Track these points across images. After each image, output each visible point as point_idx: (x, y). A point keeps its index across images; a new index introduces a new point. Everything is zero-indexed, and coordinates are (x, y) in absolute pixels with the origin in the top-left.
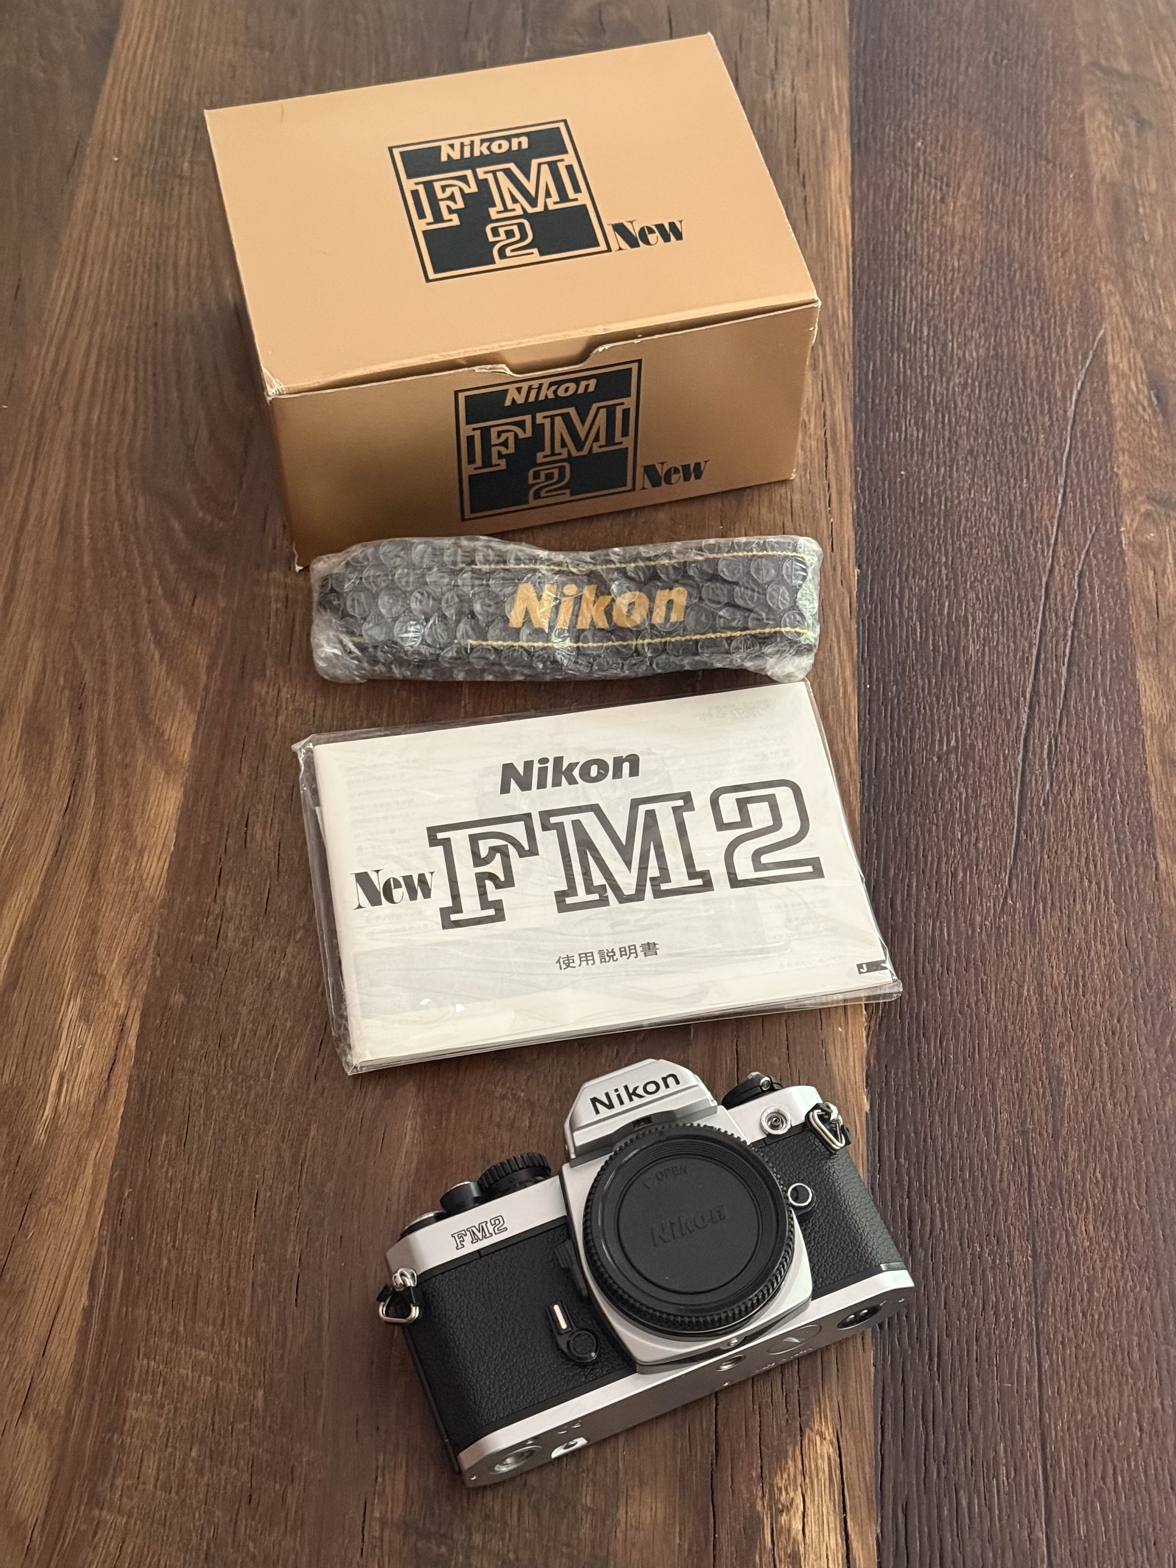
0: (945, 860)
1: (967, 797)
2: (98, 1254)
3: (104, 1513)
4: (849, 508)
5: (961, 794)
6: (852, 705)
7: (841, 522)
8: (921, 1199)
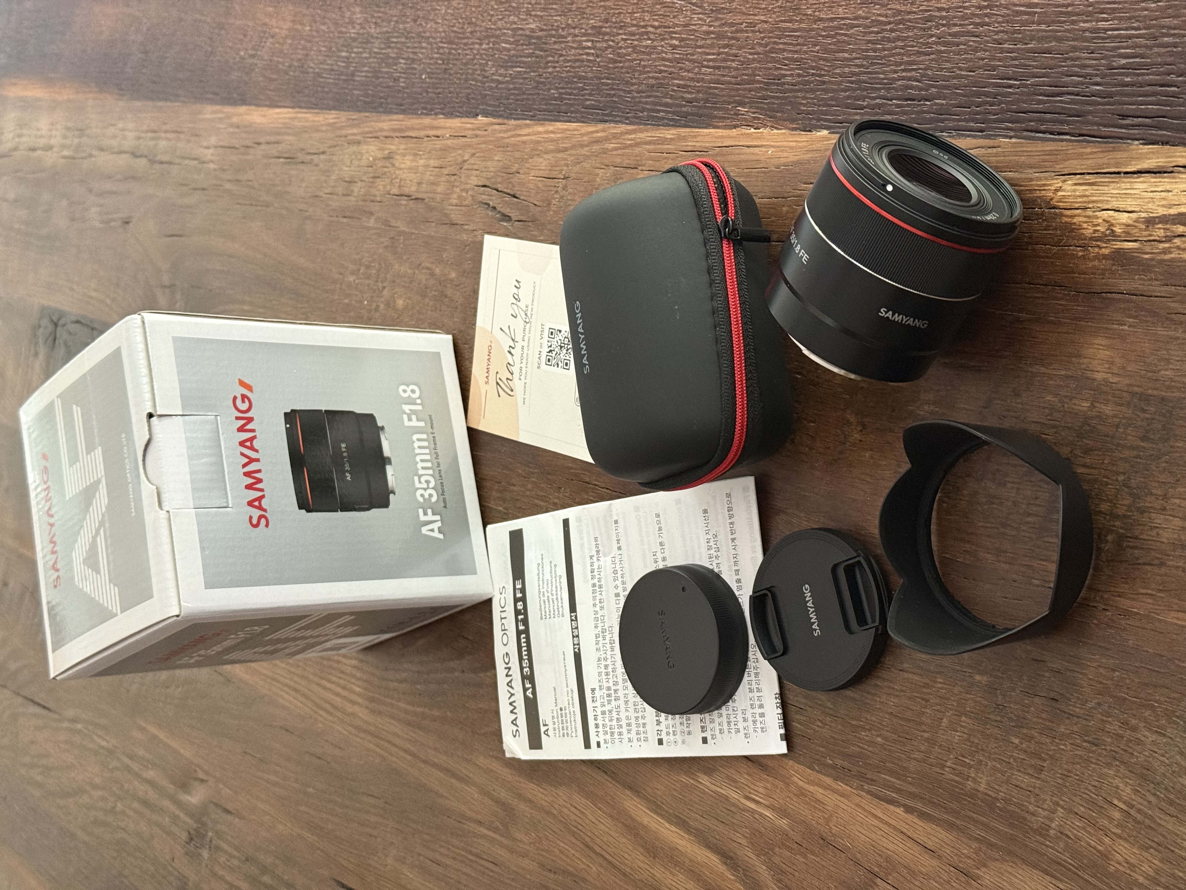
0: (664, 55)
1: (625, 34)
2: (869, 792)
3: (1053, 825)
4: (441, 121)
5: (623, 39)
6: (561, 127)
7: (450, 128)
8: (893, 88)
